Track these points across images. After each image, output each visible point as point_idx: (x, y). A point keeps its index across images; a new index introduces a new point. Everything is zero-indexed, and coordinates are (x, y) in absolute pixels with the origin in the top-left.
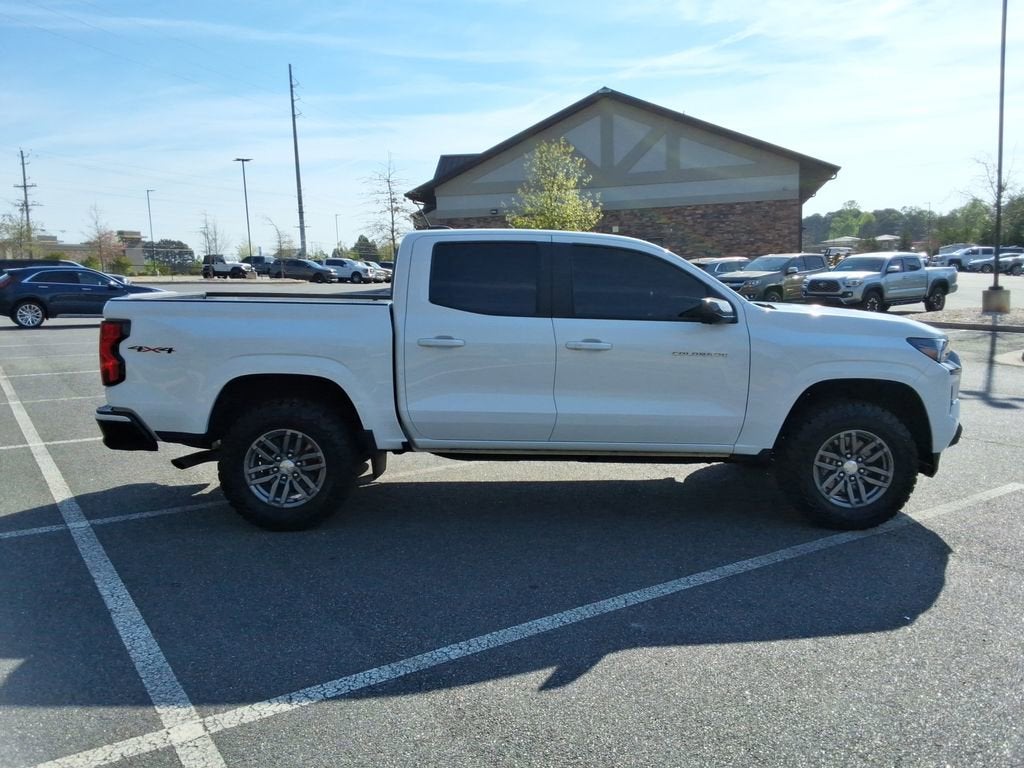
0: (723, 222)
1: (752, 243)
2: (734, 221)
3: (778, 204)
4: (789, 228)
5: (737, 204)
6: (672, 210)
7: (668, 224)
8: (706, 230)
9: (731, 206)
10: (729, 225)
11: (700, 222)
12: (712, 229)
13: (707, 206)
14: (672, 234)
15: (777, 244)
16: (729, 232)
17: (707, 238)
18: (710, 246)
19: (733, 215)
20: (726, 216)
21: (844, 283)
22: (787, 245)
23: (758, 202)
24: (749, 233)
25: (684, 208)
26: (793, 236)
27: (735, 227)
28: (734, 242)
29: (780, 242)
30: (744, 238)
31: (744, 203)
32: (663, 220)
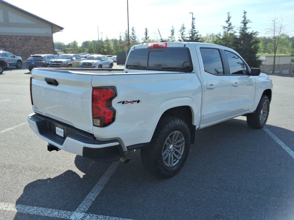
0: (28, 42)
1: (39, 50)
2: (31, 42)
3: (46, 38)
4: (50, 46)
5: (32, 36)
6: (8, 37)
7: (7, 41)
8: (22, 44)
9: (30, 37)
10: (30, 43)
11: (19, 42)
12: (24, 44)
13: (21, 36)
14: (9, 45)
15: (47, 51)
16: (30, 45)
17: (22, 47)
18: (24, 50)
19: (31, 40)
20: (28, 40)
21: (93, 64)
22: (50, 51)
23: (39, 37)
24: (37, 46)
25: (13, 36)
26: (51, 48)
27: (32, 44)
28: (32, 49)
29: (48, 50)
30: (36, 48)
31: (34, 36)
32: (5, 40)
